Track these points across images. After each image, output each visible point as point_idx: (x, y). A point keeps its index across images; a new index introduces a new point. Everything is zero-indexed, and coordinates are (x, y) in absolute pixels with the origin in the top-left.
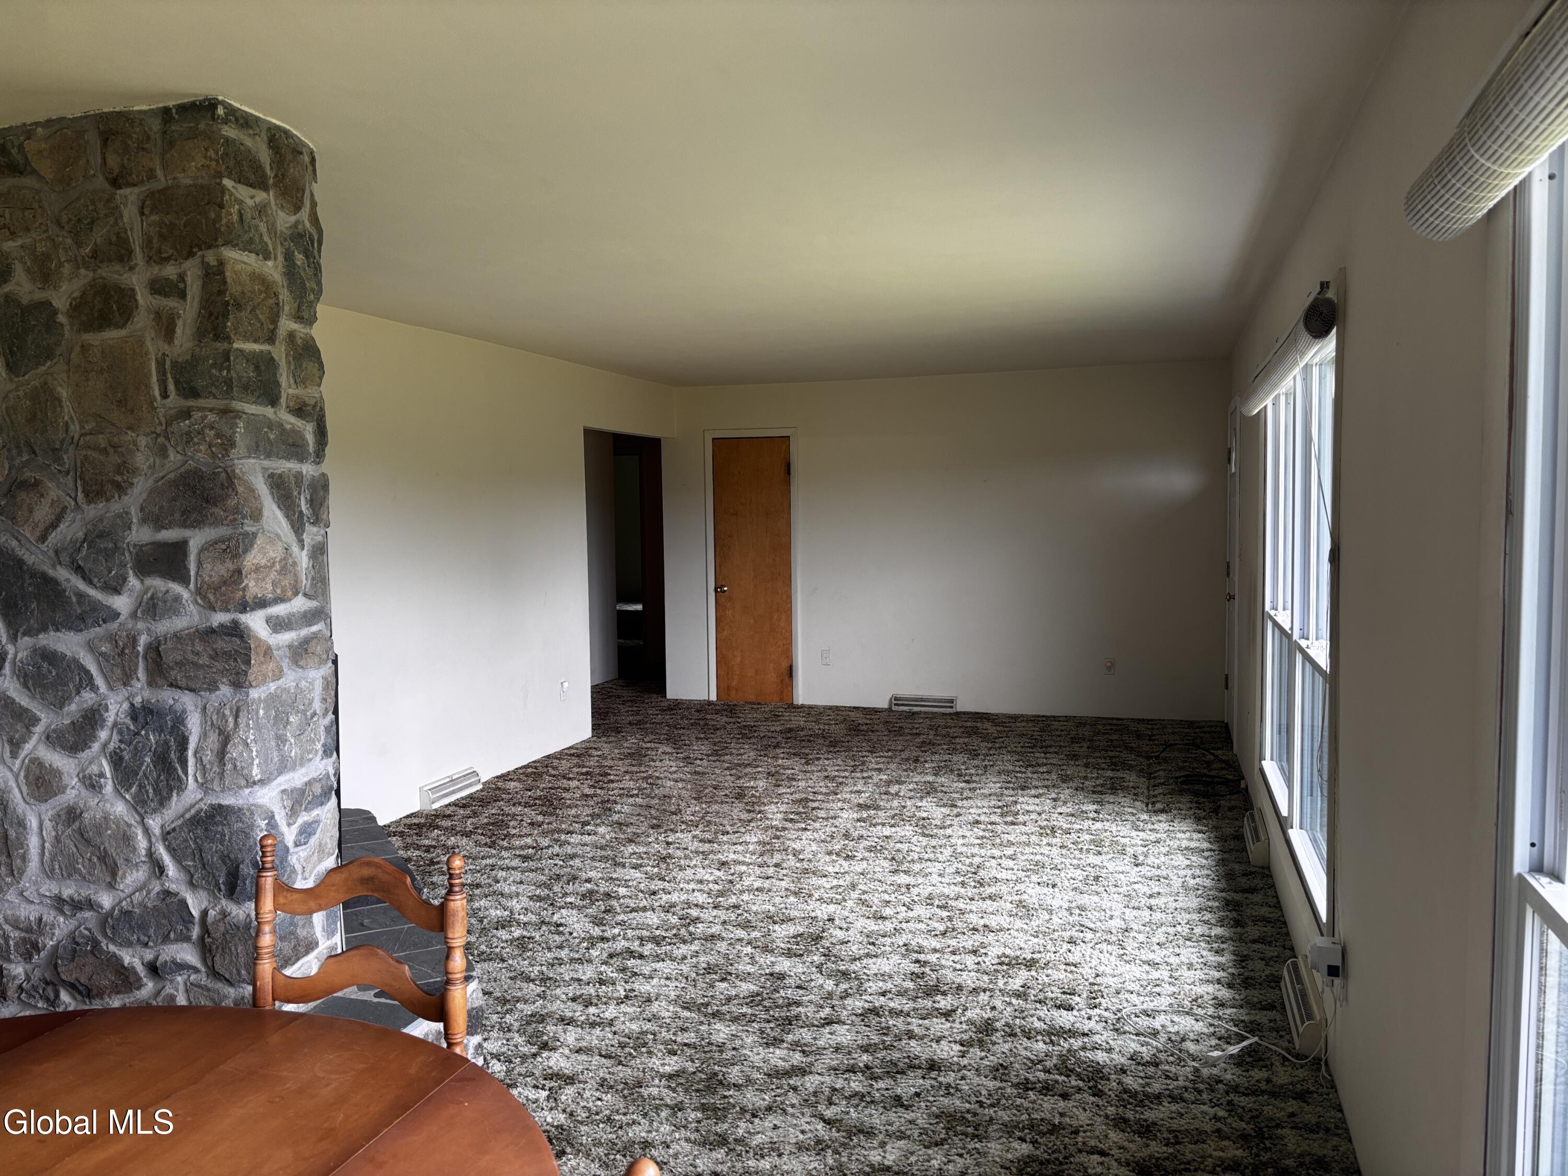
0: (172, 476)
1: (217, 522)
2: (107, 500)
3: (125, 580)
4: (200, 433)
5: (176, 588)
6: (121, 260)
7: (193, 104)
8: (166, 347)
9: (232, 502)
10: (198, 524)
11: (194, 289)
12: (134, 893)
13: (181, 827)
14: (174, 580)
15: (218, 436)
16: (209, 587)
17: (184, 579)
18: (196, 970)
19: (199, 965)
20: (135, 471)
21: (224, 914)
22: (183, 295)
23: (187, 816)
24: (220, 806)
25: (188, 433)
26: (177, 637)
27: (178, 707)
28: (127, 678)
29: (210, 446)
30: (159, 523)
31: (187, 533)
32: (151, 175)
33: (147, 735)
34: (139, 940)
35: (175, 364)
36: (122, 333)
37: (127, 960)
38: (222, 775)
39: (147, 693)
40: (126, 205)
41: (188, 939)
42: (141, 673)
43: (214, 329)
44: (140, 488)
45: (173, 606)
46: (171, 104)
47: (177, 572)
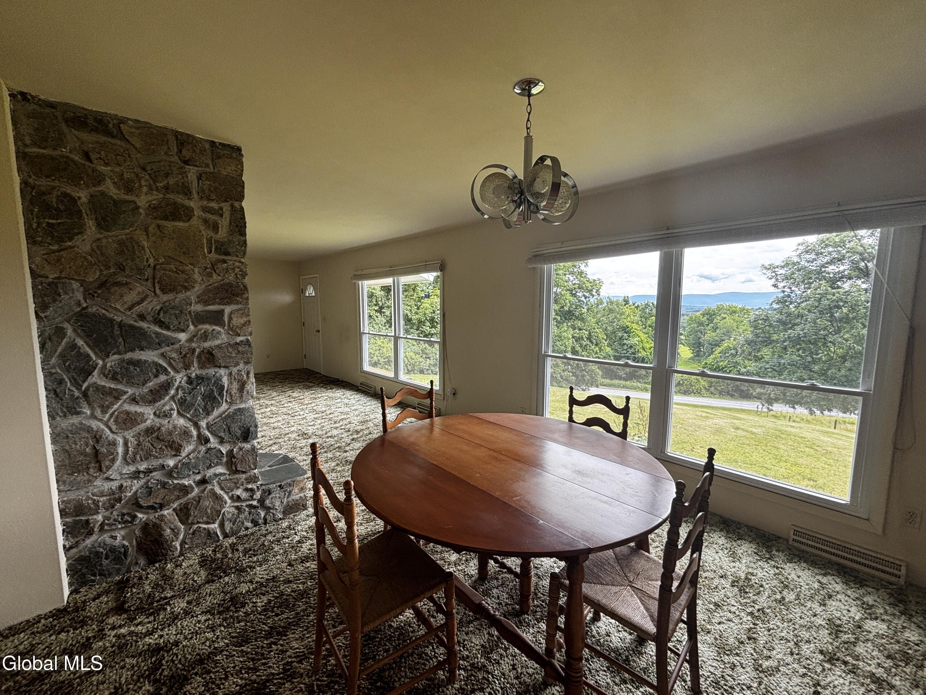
0: (216, 284)
1: (238, 303)
2: (177, 293)
3: (188, 326)
4: (233, 269)
5: (217, 328)
6: (186, 194)
7: (229, 145)
8: (212, 234)
9: (245, 296)
10: (229, 304)
11: (227, 214)
12: (190, 454)
13: (219, 421)
14: (217, 325)
15: (240, 271)
16: (237, 327)
17: (222, 325)
18: (225, 474)
19: (226, 472)
20: (195, 282)
21: (241, 449)
22: (221, 215)
23: (223, 416)
24: (239, 409)
25: (227, 269)
26: (219, 347)
27: (218, 374)
28: (187, 367)
29: (236, 274)
30: (206, 303)
31: (222, 307)
32: (207, 166)
33: (200, 388)
34: (193, 472)
35: (216, 242)
36: (187, 224)
37: (186, 483)
38: (241, 397)
39: (198, 372)
40: (189, 172)
41: (221, 464)
42: (196, 364)
43: (239, 231)
44: (198, 289)
45: (215, 335)
46: (216, 141)
47: (220, 322)
